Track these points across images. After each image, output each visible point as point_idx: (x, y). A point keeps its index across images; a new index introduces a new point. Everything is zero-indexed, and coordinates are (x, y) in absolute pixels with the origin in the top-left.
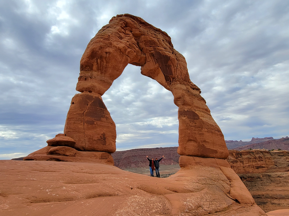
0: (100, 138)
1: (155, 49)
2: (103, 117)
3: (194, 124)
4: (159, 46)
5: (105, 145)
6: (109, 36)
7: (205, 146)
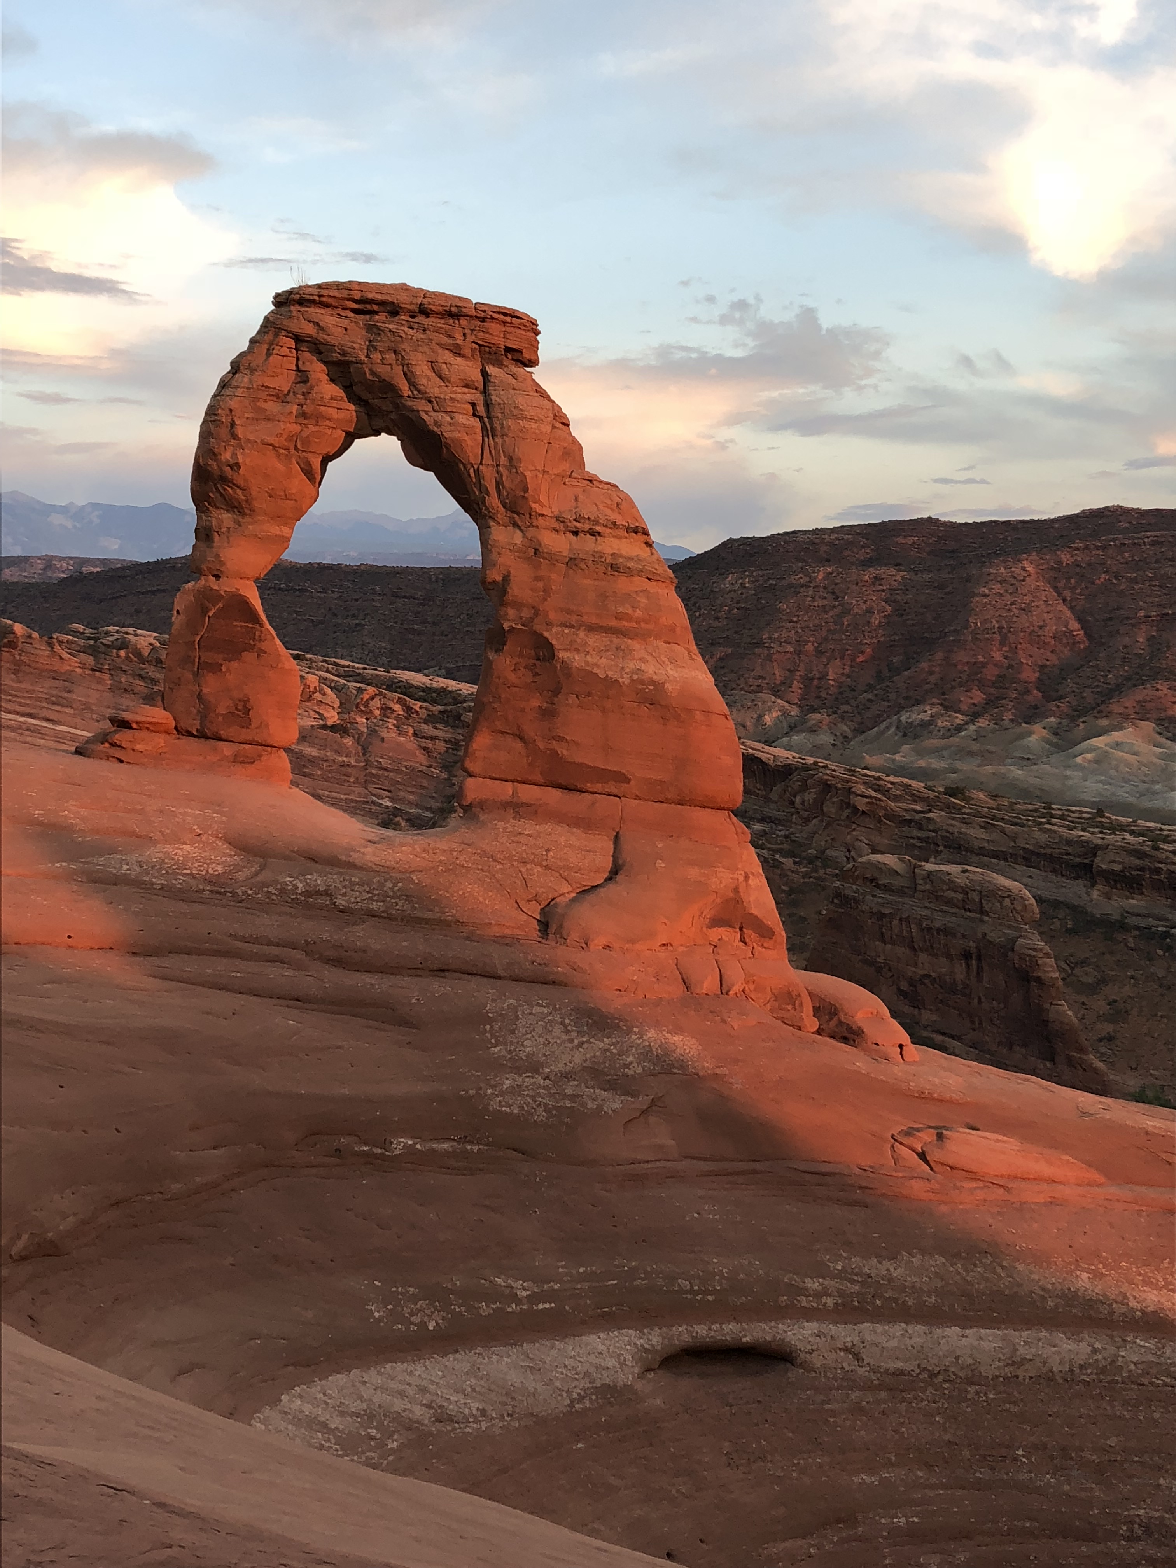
0: (233, 710)
1: (397, 406)
2: (249, 648)
5: (247, 728)
7: (563, 755)
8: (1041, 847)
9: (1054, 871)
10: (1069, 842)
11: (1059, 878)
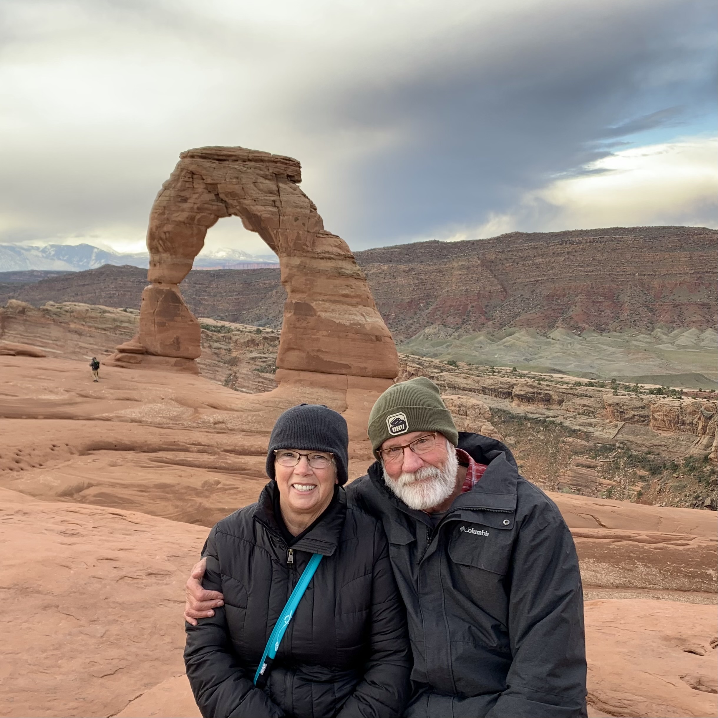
0: (172, 343)
1: (239, 203)
2: (178, 315)
3: (304, 324)
4: (246, 197)
6: (164, 207)
7: (321, 358)
8: (490, 386)
9: (496, 396)
10: (502, 383)
11: (498, 399)
